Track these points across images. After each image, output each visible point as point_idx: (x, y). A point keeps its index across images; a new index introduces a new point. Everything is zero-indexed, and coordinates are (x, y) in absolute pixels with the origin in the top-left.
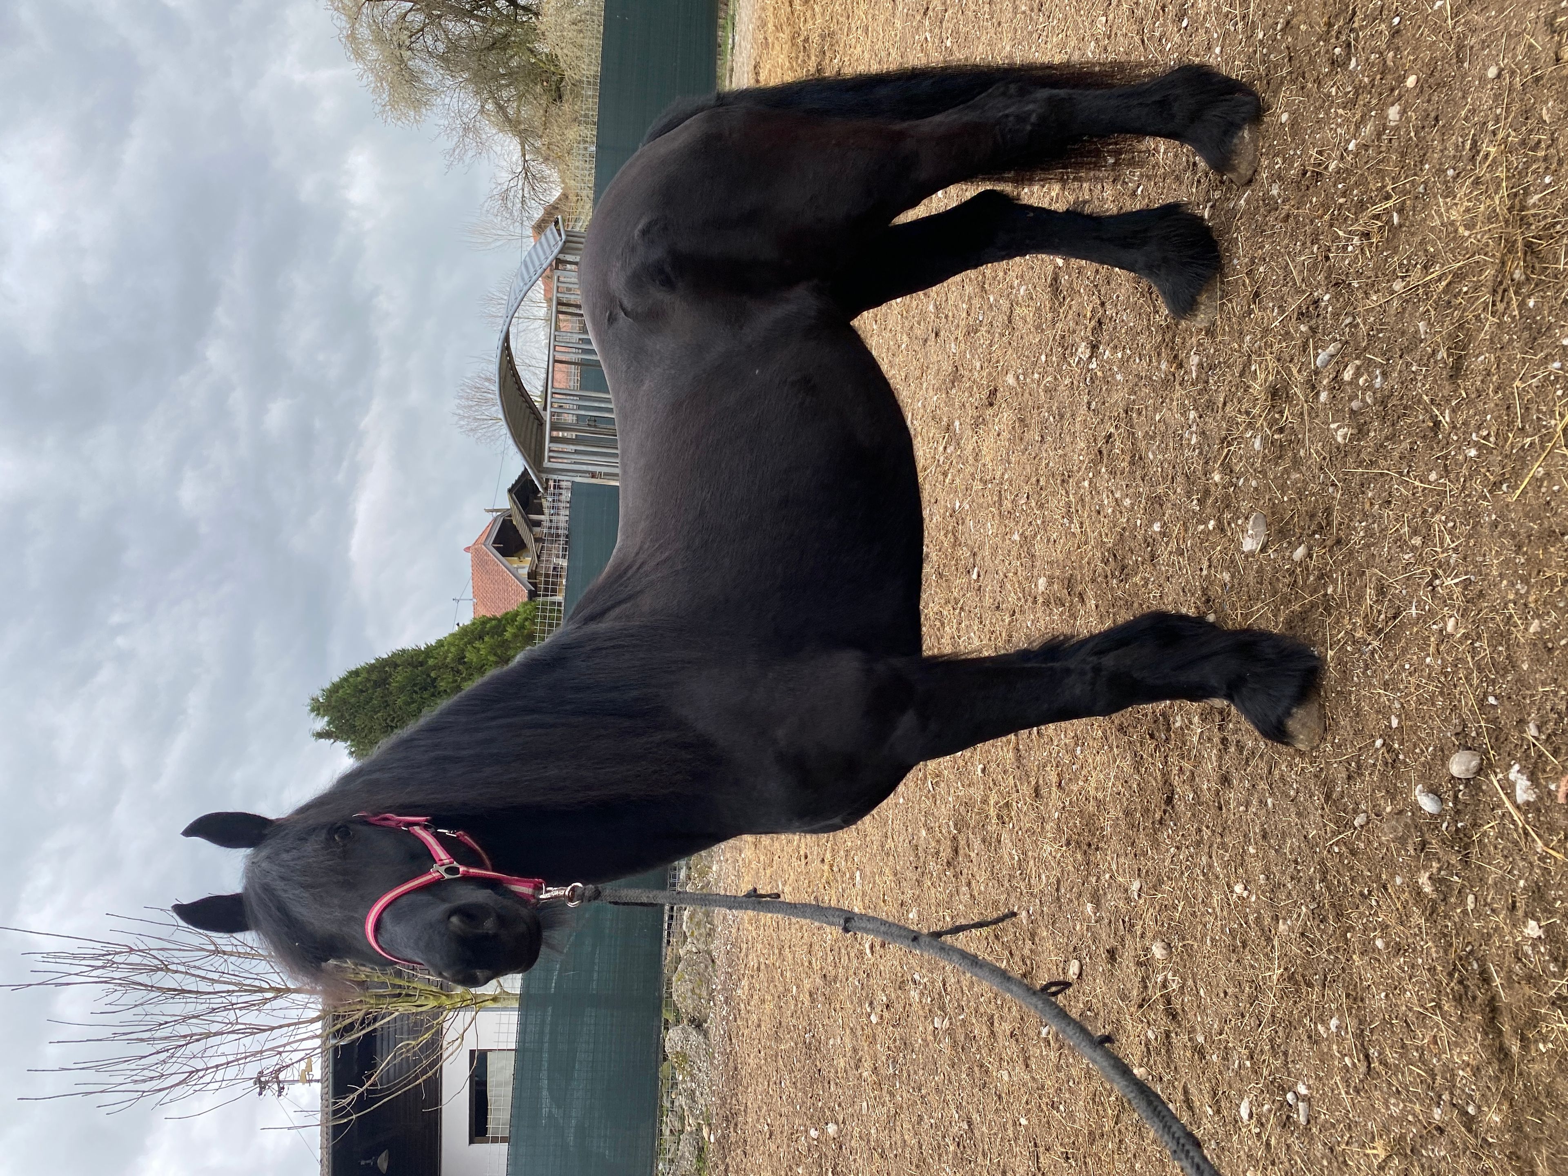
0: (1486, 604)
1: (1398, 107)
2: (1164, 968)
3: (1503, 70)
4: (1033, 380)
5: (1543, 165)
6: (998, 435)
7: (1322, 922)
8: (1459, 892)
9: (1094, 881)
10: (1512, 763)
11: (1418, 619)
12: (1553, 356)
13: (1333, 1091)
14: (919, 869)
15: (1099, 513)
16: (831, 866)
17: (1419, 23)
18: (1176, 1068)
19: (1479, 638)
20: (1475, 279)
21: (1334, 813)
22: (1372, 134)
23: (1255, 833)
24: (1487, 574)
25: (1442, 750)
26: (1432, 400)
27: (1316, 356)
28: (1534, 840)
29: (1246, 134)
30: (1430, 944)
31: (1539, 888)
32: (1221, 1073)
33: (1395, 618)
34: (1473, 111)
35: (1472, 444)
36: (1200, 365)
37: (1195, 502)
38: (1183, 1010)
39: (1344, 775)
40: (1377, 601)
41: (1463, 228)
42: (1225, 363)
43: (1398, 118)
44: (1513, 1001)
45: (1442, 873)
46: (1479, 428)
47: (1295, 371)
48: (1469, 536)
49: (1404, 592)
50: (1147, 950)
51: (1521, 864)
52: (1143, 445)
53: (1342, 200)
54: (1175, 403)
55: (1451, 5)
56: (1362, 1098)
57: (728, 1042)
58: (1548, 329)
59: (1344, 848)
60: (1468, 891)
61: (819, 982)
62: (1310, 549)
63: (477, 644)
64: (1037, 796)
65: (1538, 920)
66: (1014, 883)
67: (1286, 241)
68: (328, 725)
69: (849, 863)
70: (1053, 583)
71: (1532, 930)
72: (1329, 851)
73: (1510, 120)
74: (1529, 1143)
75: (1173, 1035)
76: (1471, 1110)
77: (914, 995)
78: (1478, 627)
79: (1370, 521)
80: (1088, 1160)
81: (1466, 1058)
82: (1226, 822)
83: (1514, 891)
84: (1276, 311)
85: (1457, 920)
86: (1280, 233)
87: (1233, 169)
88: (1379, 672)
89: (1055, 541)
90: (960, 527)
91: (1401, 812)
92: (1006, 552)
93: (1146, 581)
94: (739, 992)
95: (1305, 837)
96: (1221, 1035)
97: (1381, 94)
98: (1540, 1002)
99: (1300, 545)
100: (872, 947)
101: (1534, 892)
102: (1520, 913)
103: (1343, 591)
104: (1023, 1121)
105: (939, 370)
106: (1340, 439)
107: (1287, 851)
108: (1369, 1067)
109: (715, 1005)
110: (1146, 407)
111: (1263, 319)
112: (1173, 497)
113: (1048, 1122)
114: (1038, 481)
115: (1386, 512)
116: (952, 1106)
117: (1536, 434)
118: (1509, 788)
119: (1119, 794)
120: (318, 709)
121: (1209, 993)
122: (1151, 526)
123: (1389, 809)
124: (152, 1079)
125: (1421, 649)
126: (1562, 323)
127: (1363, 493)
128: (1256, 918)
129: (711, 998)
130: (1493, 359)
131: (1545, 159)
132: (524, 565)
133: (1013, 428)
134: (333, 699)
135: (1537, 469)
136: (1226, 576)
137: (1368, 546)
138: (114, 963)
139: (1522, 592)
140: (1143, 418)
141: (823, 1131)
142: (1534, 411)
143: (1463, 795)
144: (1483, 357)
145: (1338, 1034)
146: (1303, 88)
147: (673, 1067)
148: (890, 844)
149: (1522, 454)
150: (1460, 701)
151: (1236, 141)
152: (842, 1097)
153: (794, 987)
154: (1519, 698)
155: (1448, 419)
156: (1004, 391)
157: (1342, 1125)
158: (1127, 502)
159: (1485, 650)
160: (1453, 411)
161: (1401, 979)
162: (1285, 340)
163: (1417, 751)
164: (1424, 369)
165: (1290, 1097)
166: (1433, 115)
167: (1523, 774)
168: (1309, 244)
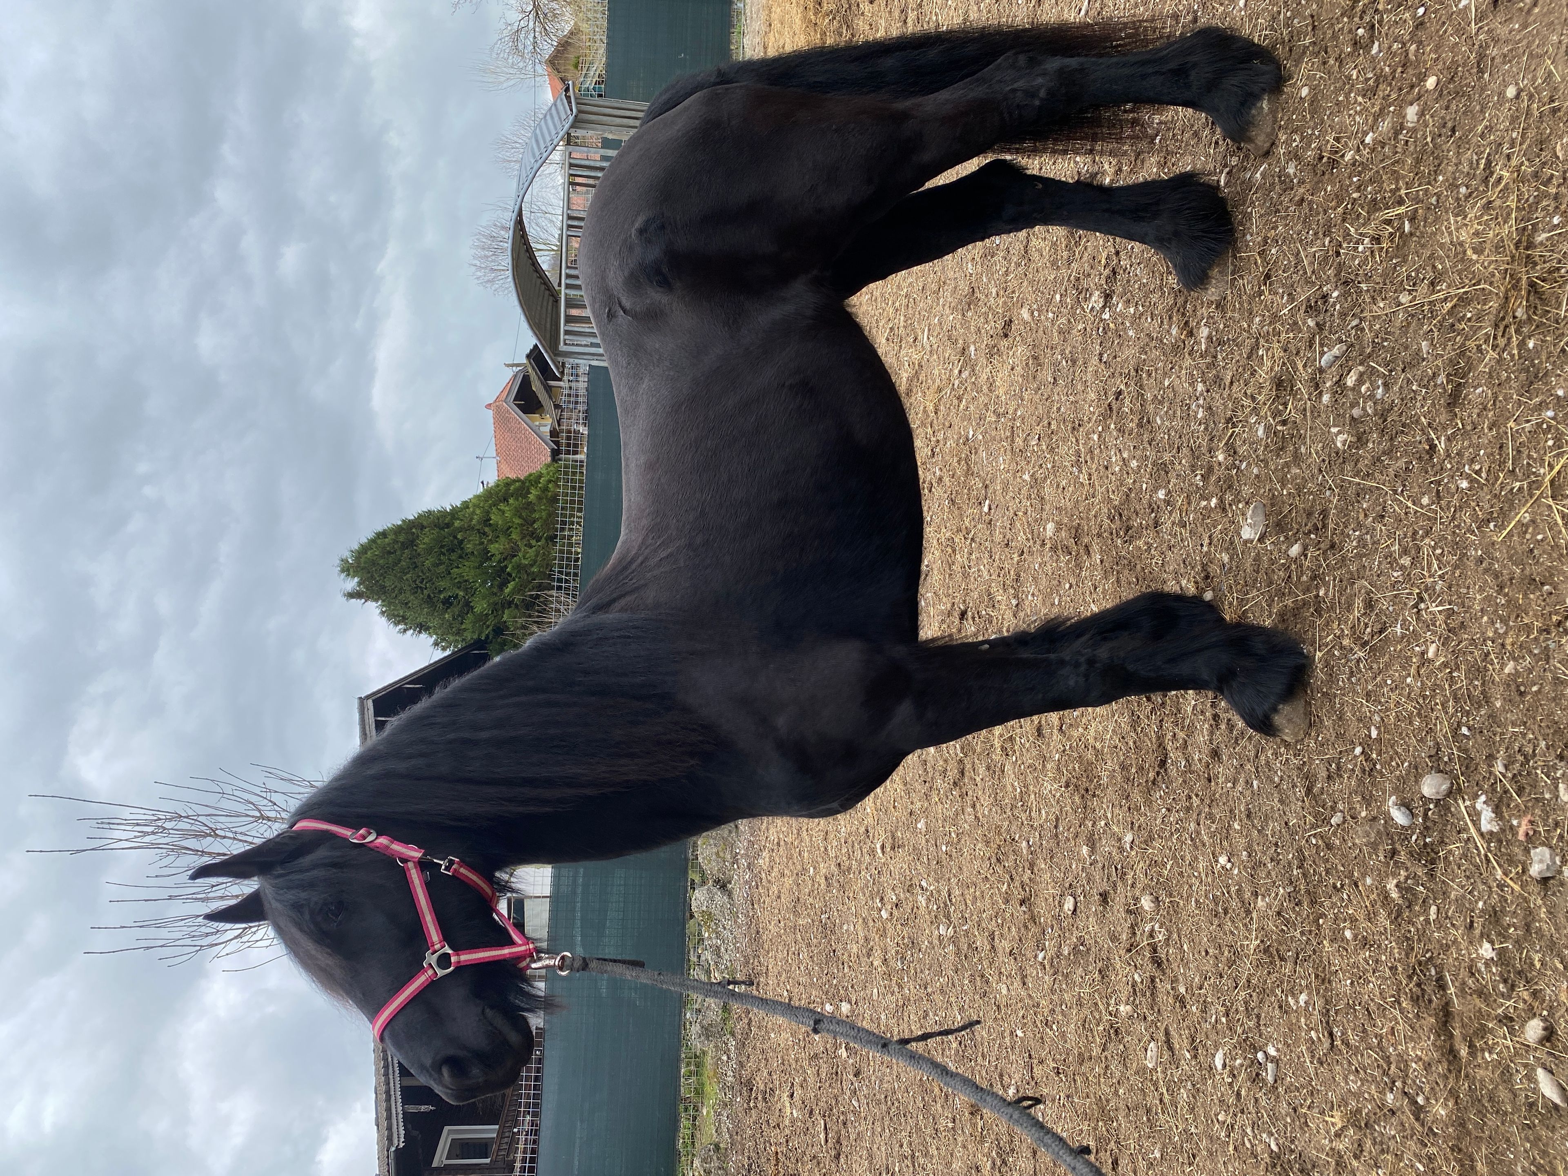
0: (1466, 636)
1: (1417, 108)
2: (1151, 919)
3: (1522, 90)
4: (1047, 319)
5: (1553, 205)
6: (1012, 369)
7: (1297, 905)
8: (1424, 902)
9: (1090, 825)
10: (1480, 793)
11: (1403, 638)
12: (1547, 404)
13: (1299, 1058)
14: (927, 784)
15: (1107, 468)
17: (1443, 19)
18: (1159, 1010)
19: (1458, 668)
20: (1479, 307)
21: (1313, 807)
22: (1389, 132)
23: (1240, 811)
24: (1469, 607)
25: (1416, 768)
26: (1429, 424)
27: (1322, 354)
28: (1494, 868)
29: (1265, 105)
30: (1393, 944)
31: (1495, 912)
32: (1199, 1023)
33: (1381, 632)
34: (1490, 129)
35: (1464, 475)
36: (1210, 338)
37: (1199, 477)
38: (1168, 960)
39: (1324, 774)
40: (1365, 614)
41: (1471, 251)
42: (1234, 340)
43: (1416, 120)
44: (1464, 1010)
45: (1409, 881)
46: (1472, 461)
47: (1300, 366)
48: (1456, 567)
49: (1391, 609)
50: (1137, 900)
51: (1482, 887)
52: (1151, 408)
53: (1355, 195)
54: (1184, 372)
55: (1476, 7)
56: (1325, 1069)
57: (751, 907)
58: (1546, 375)
59: (1320, 842)
60: (1431, 902)
61: (834, 869)
62: (1305, 548)
63: (502, 506)
64: (1038, 736)
65: (1492, 943)
66: (1016, 812)
67: (1299, 227)
68: (359, 586)
70: (1061, 529)
71: (1486, 951)
72: (1307, 841)
73: (1524, 147)
74: (1471, 1139)
75: (1157, 980)
76: (1420, 1100)
77: (922, 900)
78: (1457, 657)
79: (1364, 531)
80: (1077, 1078)
81: (1419, 1053)
82: (1214, 795)
83: (1473, 911)
84: (1285, 298)
85: (1420, 927)
86: (1293, 216)
87: (1250, 140)
88: (1363, 680)
89: (1064, 489)
90: (973, 456)
91: (1374, 819)
92: (1016, 489)
93: (1149, 546)
94: (761, 861)
95: (1286, 823)
96: (1201, 989)
97: (1400, 89)
98: (1489, 1016)
99: (1296, 541)
100: (883, 847)
101: (1490, 916)
102: (1477, 932)
103: (1334, 596)
104: (1019, 1033)
105: (956, 288)
106: (1339, 445)
107: (1269, 832)
108: (1332, 1044)
109: (738, 868)
110: (1156, 370)
111: (1272, 303)
112: (1177, 467)
113: (1042, 1038)
114: (1049, 424)
115: (1378, 526)
116: (955, 1008)
117: (1525, 480)
118: (1476, 817)
119: (1116, 748)
120: (348, 570)
121: (1192, 949)
122: (1156, 493)
123: (1363, 814)
124: (207, 935)
125: (1404, 668)
126: (1559, 372)
127: (1358, 502)
128: (1238, 890)
129: (735, 861)
130: (1490, 395)
131: (1556, 197)
132: (545, 423)
133: (1027, 364)
134: (362, 560)
135: (1524, 515)
136: (1226, 558)
137: (1360, 556)
138: (165, 829)
139: (1501, 631)
140: (1152, 380)
141: (838, 1008)
142: (1524, 456)
143: (1433, 814)
144: (1481, 389)
145: (1306, 1009)
146: (1324, 63)
147: (699, 925)
149: (1510, 497)
150: (1435, 725)
151: (1253, 112)
152: (855, 981)
153: (812, 869)
154: (1490, 734)
155: (1443, 446)
156: (1019, 324)
157: (1305, 1091)
158: (1134, 464)
159: (1462, 681)
160: (1449, 439)
161: (1365, 971)
162: (1292, 331)
163: (1393, 764)
164: (1424, 391)
165: (1260, 1056)
166: (1450, 125)
167: (1488, 805)
168: (1321, 235)
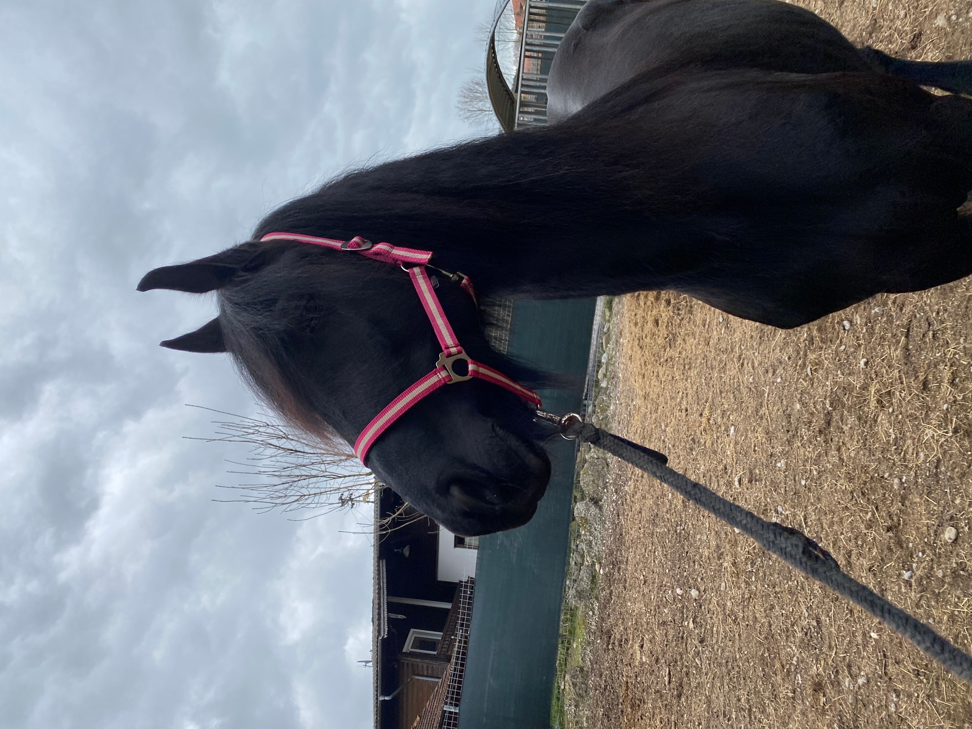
14: (790, 433)
16: (709, 420)
57: (617, 517)
66: (888, 455)
69: (725, 420)
94: (626, 488)
100: (740, 481)
109: (607, 491)
116: (804, 606)
124: (280, 497)
129: (605, 487)
141: (687, 592)
147: (579, 525)
148: (764, 411)
152: (704, 575)
153: (670, 494)
